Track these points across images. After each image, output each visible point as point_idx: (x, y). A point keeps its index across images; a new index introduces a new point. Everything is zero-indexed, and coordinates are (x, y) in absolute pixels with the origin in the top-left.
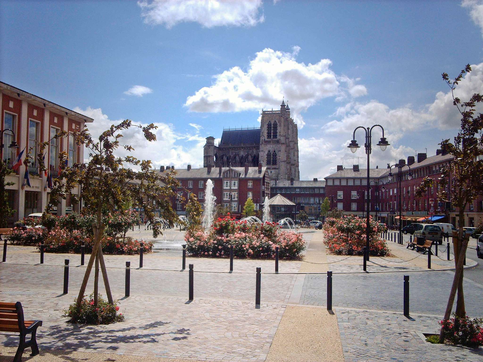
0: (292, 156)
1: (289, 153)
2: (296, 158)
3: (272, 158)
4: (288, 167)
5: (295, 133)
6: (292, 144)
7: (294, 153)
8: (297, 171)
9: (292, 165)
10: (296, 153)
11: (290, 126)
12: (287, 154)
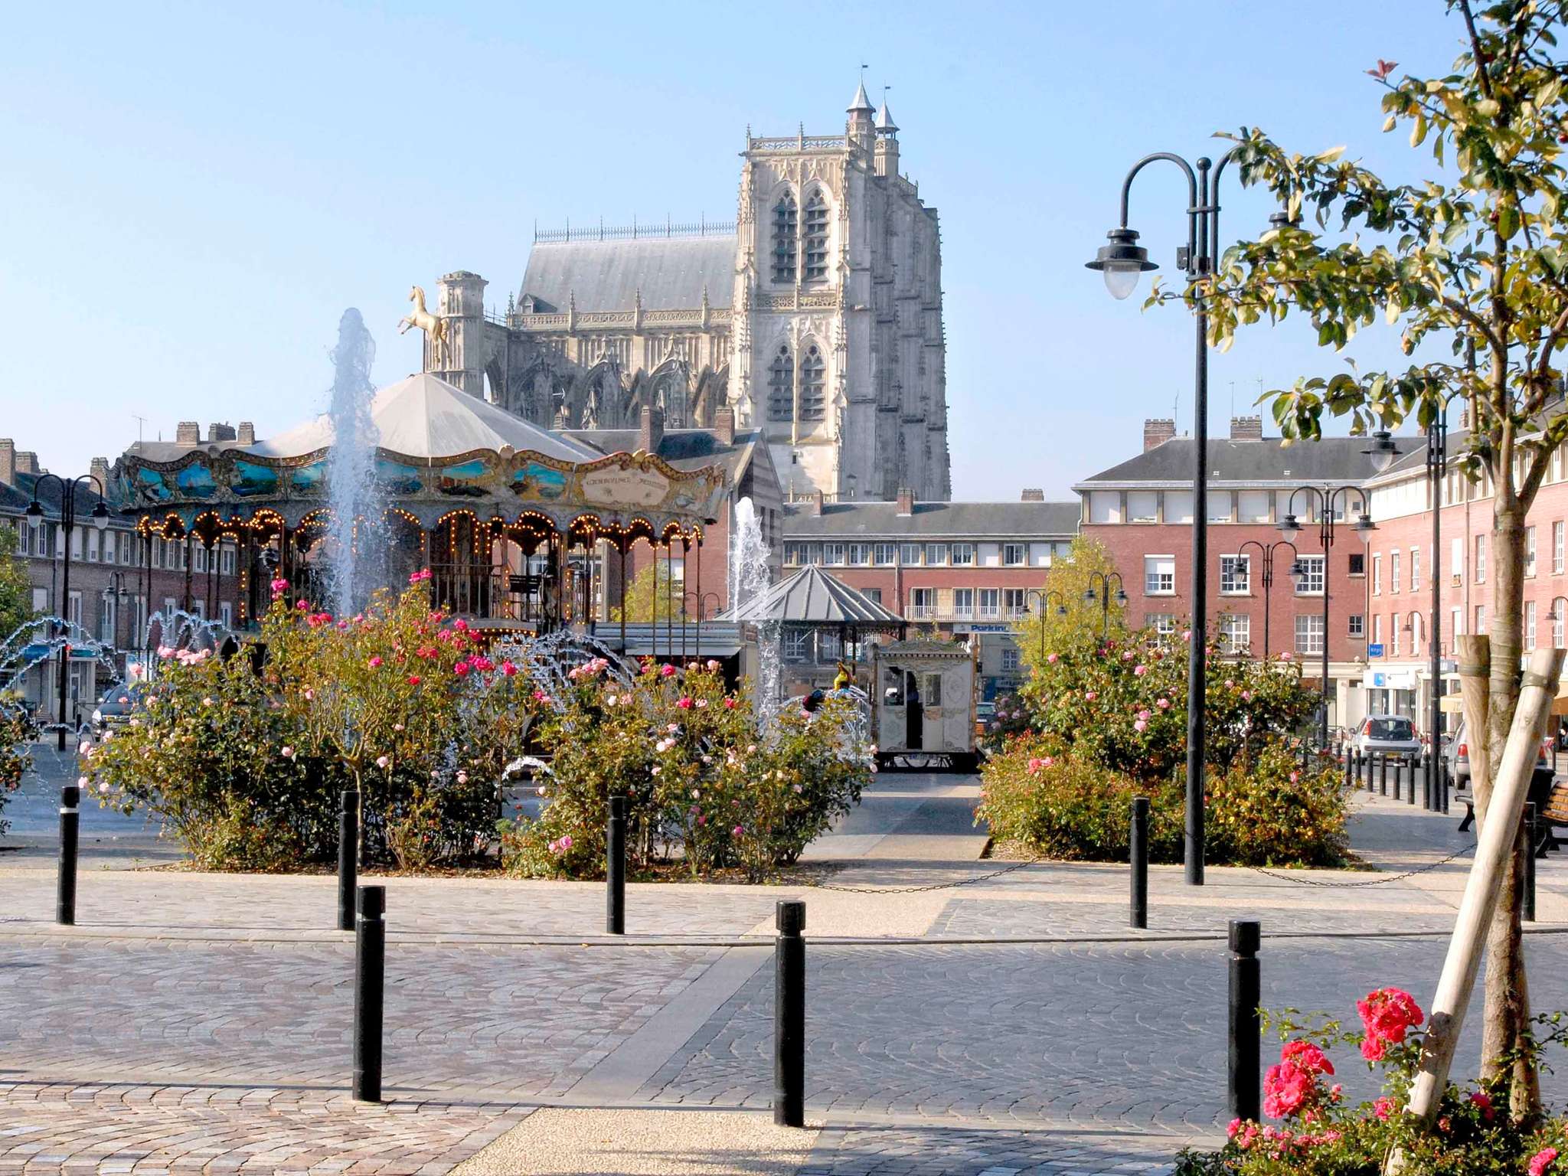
0: (906, 372)
1: (894, 360)
2: (928, 384)
3: (801, 382)
4: (889, 433)
5: (926, 255)
6: (908, 313)
7: (921, 361)
8: (936, 450)
9: (910, 420)
10: (930, 358)
11: (903, 219)
12: (880, 361)
